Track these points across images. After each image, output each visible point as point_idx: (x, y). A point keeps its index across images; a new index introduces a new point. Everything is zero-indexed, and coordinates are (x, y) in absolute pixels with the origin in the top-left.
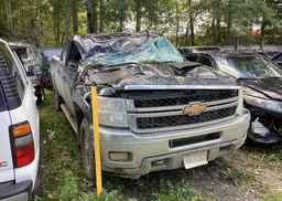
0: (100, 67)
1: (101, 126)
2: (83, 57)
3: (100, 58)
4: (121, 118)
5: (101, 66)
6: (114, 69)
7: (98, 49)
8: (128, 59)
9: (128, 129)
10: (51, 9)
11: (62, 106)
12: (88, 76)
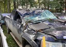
2: (21, 17)
7: (27, 14)
10: (4, 2)
11: (10, 33)
12: (28, 26)
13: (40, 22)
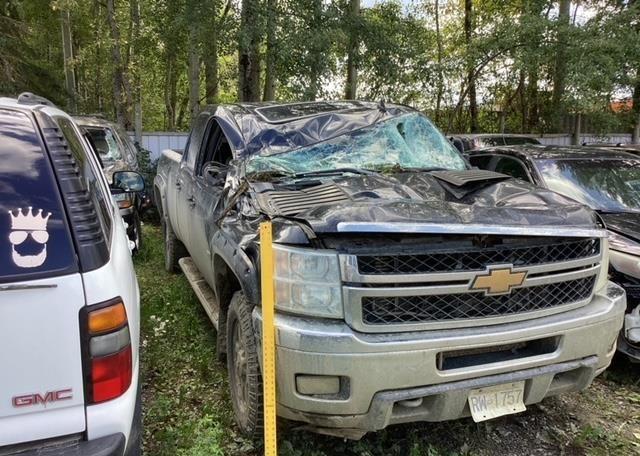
0: (274, 177)
1: (278, 312)
2: (236, 153)
3: (273, 158)
4: (325, 297)
5: (278, 175)
6: (306, 183)
7: (269, 137)
8: (337, 162)
9: (341, 321)
10: (161, 46)
11: (181, 261)
12: (249, 196)
13: (321, 179)
